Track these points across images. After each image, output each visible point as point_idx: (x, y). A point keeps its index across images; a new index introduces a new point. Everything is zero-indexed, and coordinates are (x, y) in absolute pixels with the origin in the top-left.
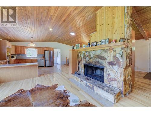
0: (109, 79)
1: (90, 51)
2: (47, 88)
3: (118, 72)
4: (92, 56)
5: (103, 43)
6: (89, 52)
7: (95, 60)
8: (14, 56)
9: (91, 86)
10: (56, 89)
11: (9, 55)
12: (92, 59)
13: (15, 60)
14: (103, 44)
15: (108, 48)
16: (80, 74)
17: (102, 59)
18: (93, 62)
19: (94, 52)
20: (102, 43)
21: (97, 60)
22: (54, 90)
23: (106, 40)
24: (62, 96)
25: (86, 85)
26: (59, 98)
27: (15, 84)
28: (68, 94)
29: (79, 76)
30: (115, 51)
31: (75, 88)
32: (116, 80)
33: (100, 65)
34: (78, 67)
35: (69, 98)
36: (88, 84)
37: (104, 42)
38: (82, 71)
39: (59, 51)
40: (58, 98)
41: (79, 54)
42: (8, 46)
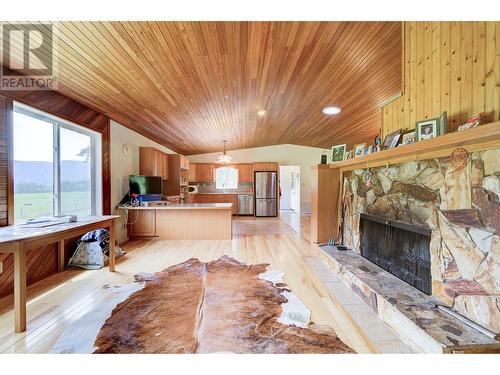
0: (453, 282)
1: (379, 168)
2: (242, 268)
3: (491, 260)
4: (387, 185)
5: (423, 132)
6: (373, 172)
7: (395, 201)
8: (194, 187)
9: (368, 295)
10: (261, 276)
11: (186, 184)
12: (384, 199)
13: (196, 195)
14: (428, 137)
15: (447, 153)
16: (345, 249)
17: (423, 200)
18: (388, 210)
19: (393, 170)
20: (420, 136)
21: (404, 202)
22: (255, 277)
23: (438, 120)
24: (268, 294)
25: (355, 288)
26: (259, 296)
27: (189, 246)
28: (285, 294)
29: (340, 254)
30: (480, 165)
31: (314, 286)
32: (483, 293)
33: (416, 223)
34: (339, 224)
35: (283, 305)
36: (360, 284)
37: (431, 131)
38: (353, 238)
39: (296, 169)
40: (256, 296)
41: (346, 180)
42: (182, 166)
